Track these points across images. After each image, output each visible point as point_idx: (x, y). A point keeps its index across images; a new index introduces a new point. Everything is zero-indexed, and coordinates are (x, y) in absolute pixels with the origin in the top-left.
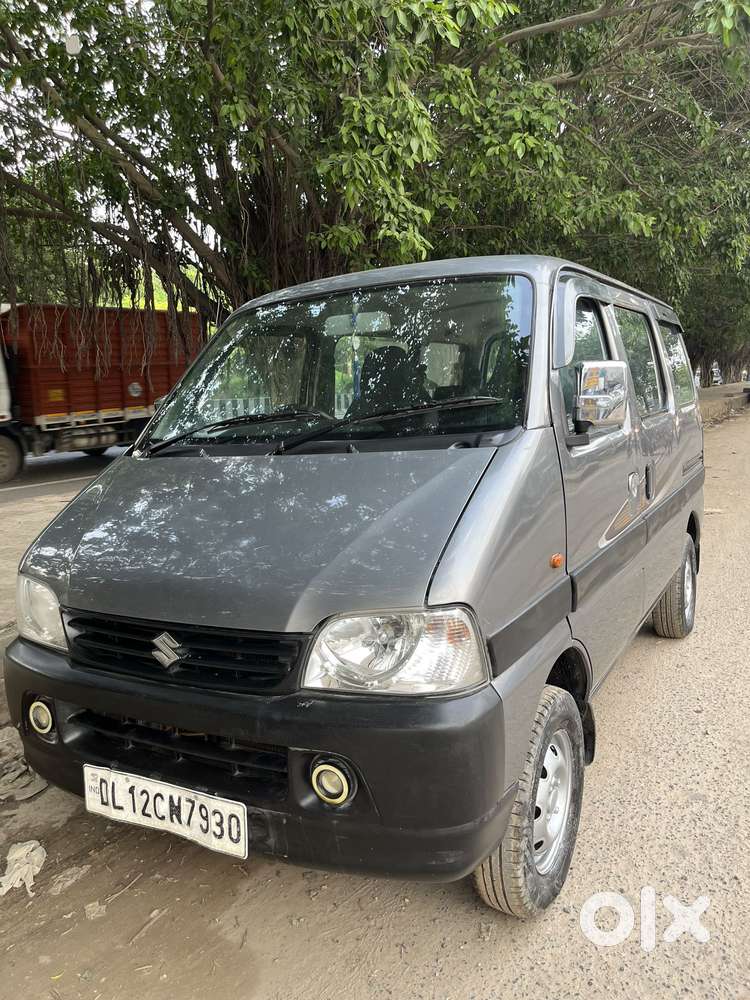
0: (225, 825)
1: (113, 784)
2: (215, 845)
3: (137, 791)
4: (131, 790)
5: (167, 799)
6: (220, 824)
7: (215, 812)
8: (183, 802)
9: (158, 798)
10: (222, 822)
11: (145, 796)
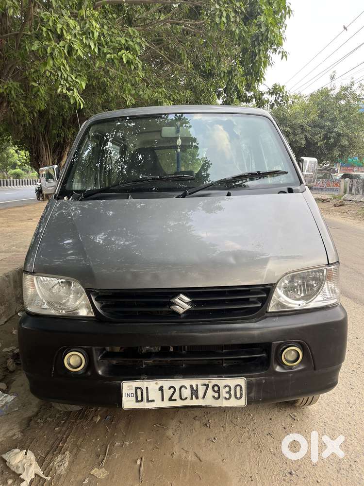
0: (232, 392)
1: (147, 388)
2: (225, 404)
3: (165, 388)
4: (161, 389)
5: (189, 388)
6: (229, 392)
7: (225, 386)
8: (199, 386)
9: (183, 389)
10: (230, 390)
11: (172, 390)
